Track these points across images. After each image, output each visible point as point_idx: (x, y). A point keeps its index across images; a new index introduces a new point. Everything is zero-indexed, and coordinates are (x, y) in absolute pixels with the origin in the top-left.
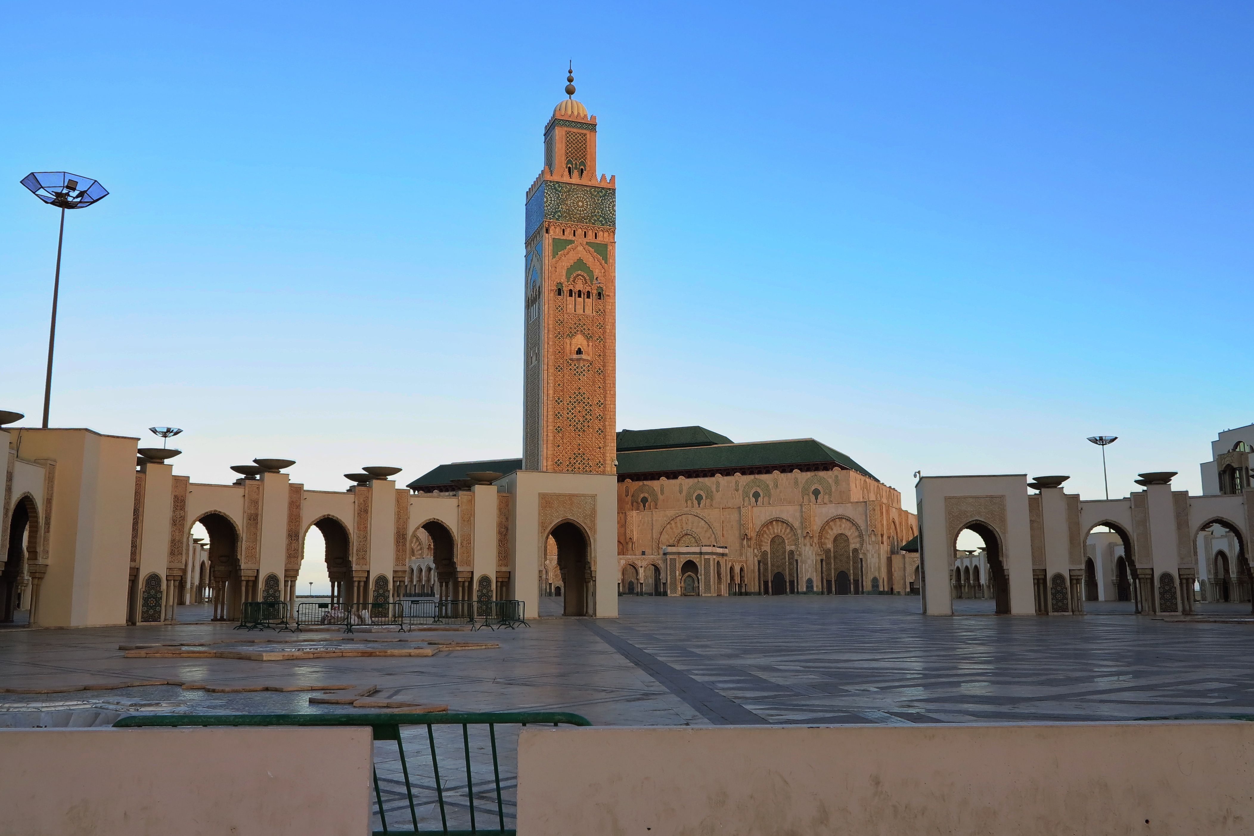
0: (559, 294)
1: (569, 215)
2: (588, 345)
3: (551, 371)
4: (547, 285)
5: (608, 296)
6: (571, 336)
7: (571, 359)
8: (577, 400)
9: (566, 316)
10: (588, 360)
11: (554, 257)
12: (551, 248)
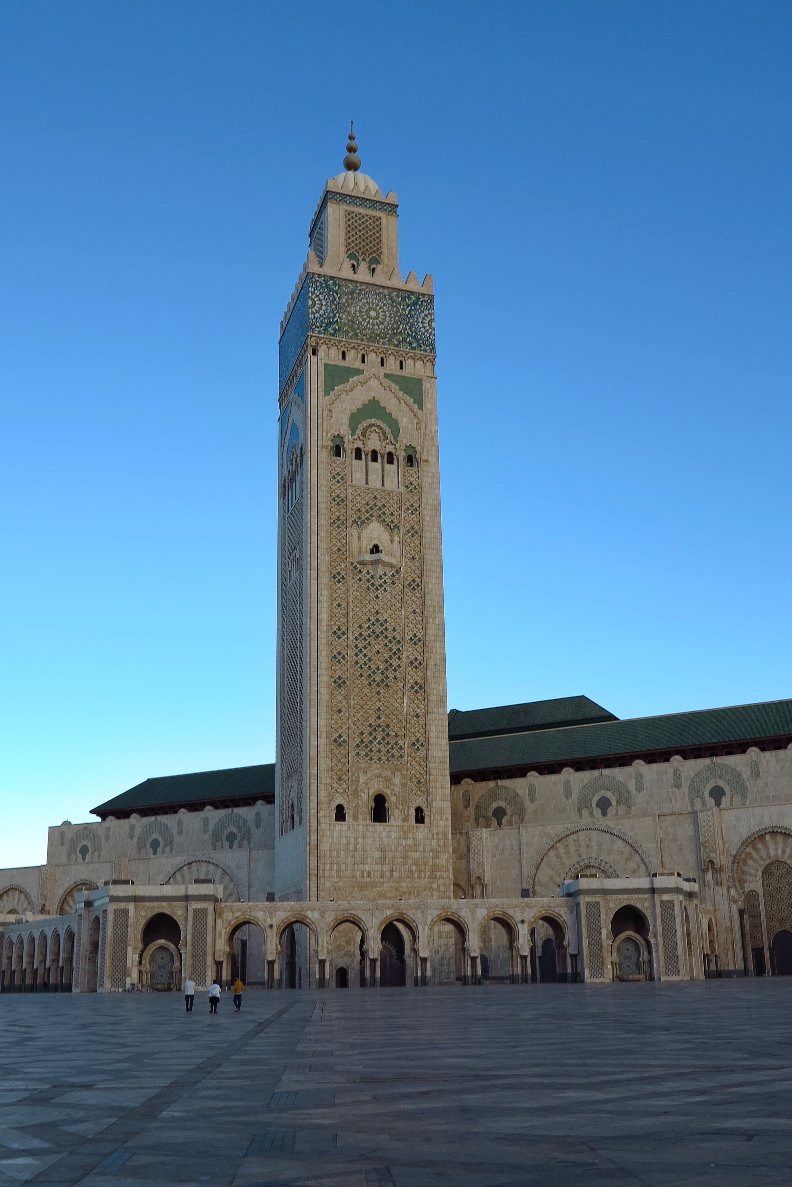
0: (338, 454)
1: (354, 330)
2: (392, 541)
3: (325, 580)
4: (314, 438)
5: (426, 461)
6: (361, 523)
7: (362, 563)
8: (374, 632)
9: (350, 490)
10: (392, 566)
11: (327, 393)
12: (321, 379)
